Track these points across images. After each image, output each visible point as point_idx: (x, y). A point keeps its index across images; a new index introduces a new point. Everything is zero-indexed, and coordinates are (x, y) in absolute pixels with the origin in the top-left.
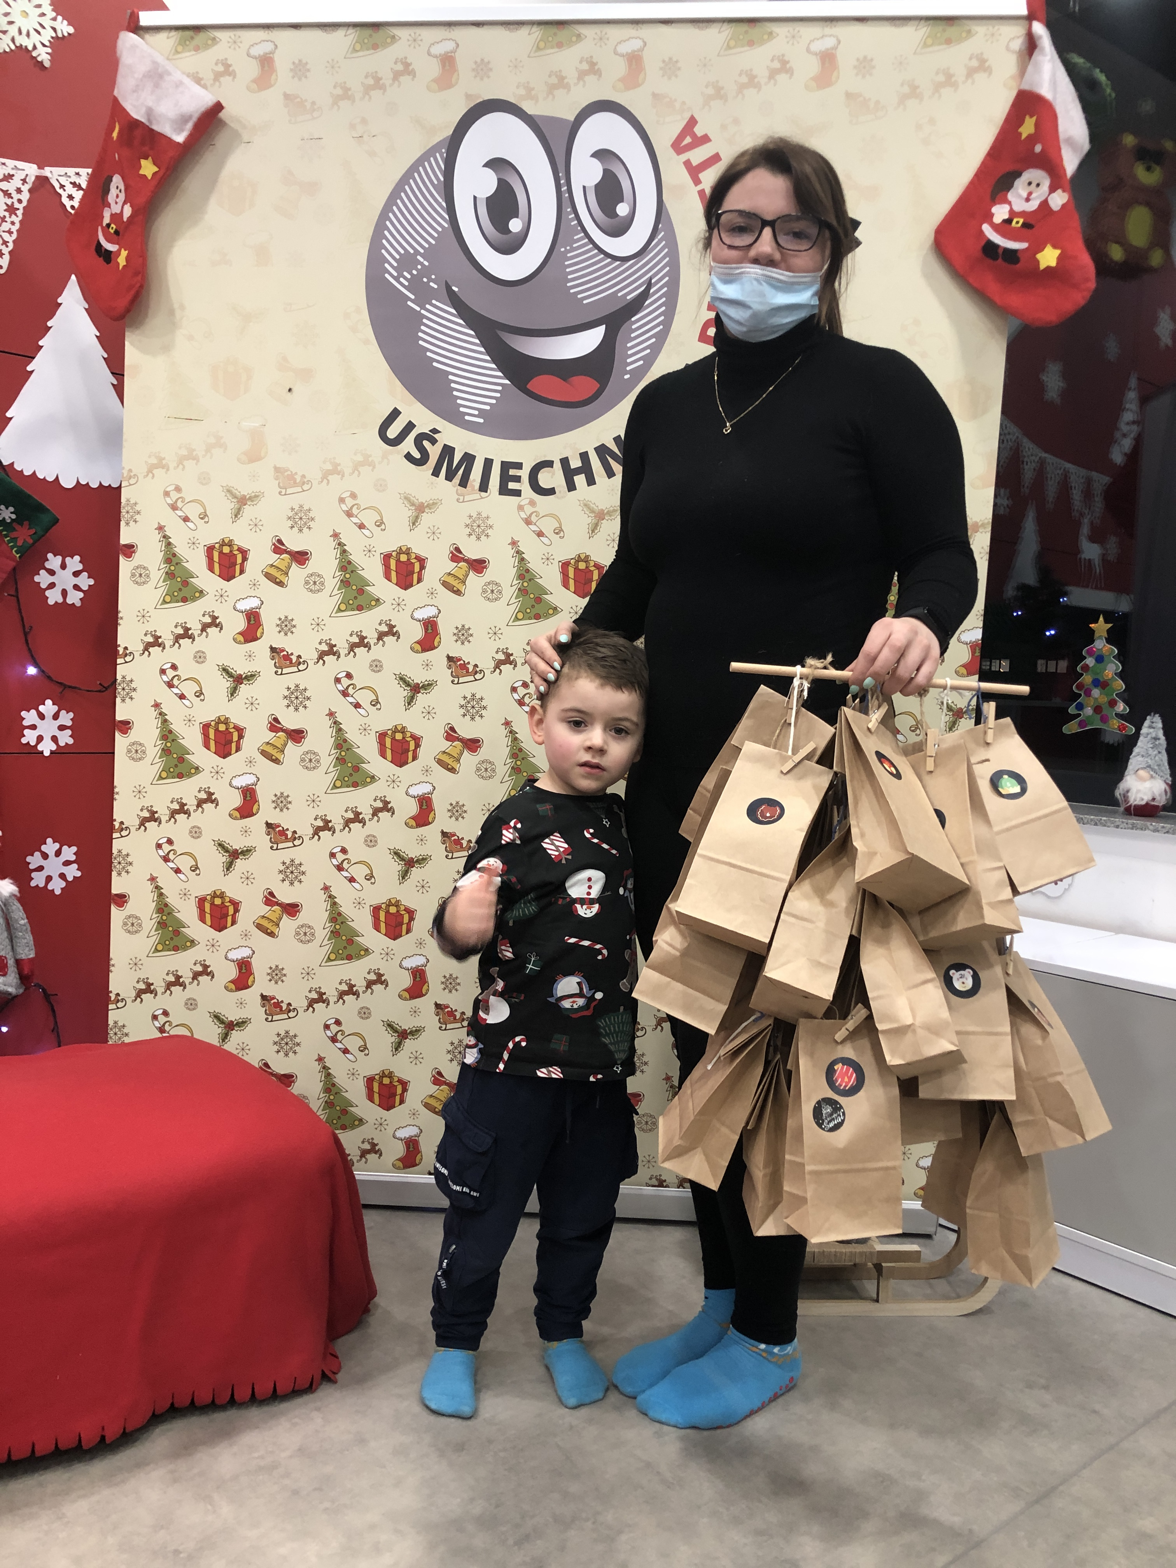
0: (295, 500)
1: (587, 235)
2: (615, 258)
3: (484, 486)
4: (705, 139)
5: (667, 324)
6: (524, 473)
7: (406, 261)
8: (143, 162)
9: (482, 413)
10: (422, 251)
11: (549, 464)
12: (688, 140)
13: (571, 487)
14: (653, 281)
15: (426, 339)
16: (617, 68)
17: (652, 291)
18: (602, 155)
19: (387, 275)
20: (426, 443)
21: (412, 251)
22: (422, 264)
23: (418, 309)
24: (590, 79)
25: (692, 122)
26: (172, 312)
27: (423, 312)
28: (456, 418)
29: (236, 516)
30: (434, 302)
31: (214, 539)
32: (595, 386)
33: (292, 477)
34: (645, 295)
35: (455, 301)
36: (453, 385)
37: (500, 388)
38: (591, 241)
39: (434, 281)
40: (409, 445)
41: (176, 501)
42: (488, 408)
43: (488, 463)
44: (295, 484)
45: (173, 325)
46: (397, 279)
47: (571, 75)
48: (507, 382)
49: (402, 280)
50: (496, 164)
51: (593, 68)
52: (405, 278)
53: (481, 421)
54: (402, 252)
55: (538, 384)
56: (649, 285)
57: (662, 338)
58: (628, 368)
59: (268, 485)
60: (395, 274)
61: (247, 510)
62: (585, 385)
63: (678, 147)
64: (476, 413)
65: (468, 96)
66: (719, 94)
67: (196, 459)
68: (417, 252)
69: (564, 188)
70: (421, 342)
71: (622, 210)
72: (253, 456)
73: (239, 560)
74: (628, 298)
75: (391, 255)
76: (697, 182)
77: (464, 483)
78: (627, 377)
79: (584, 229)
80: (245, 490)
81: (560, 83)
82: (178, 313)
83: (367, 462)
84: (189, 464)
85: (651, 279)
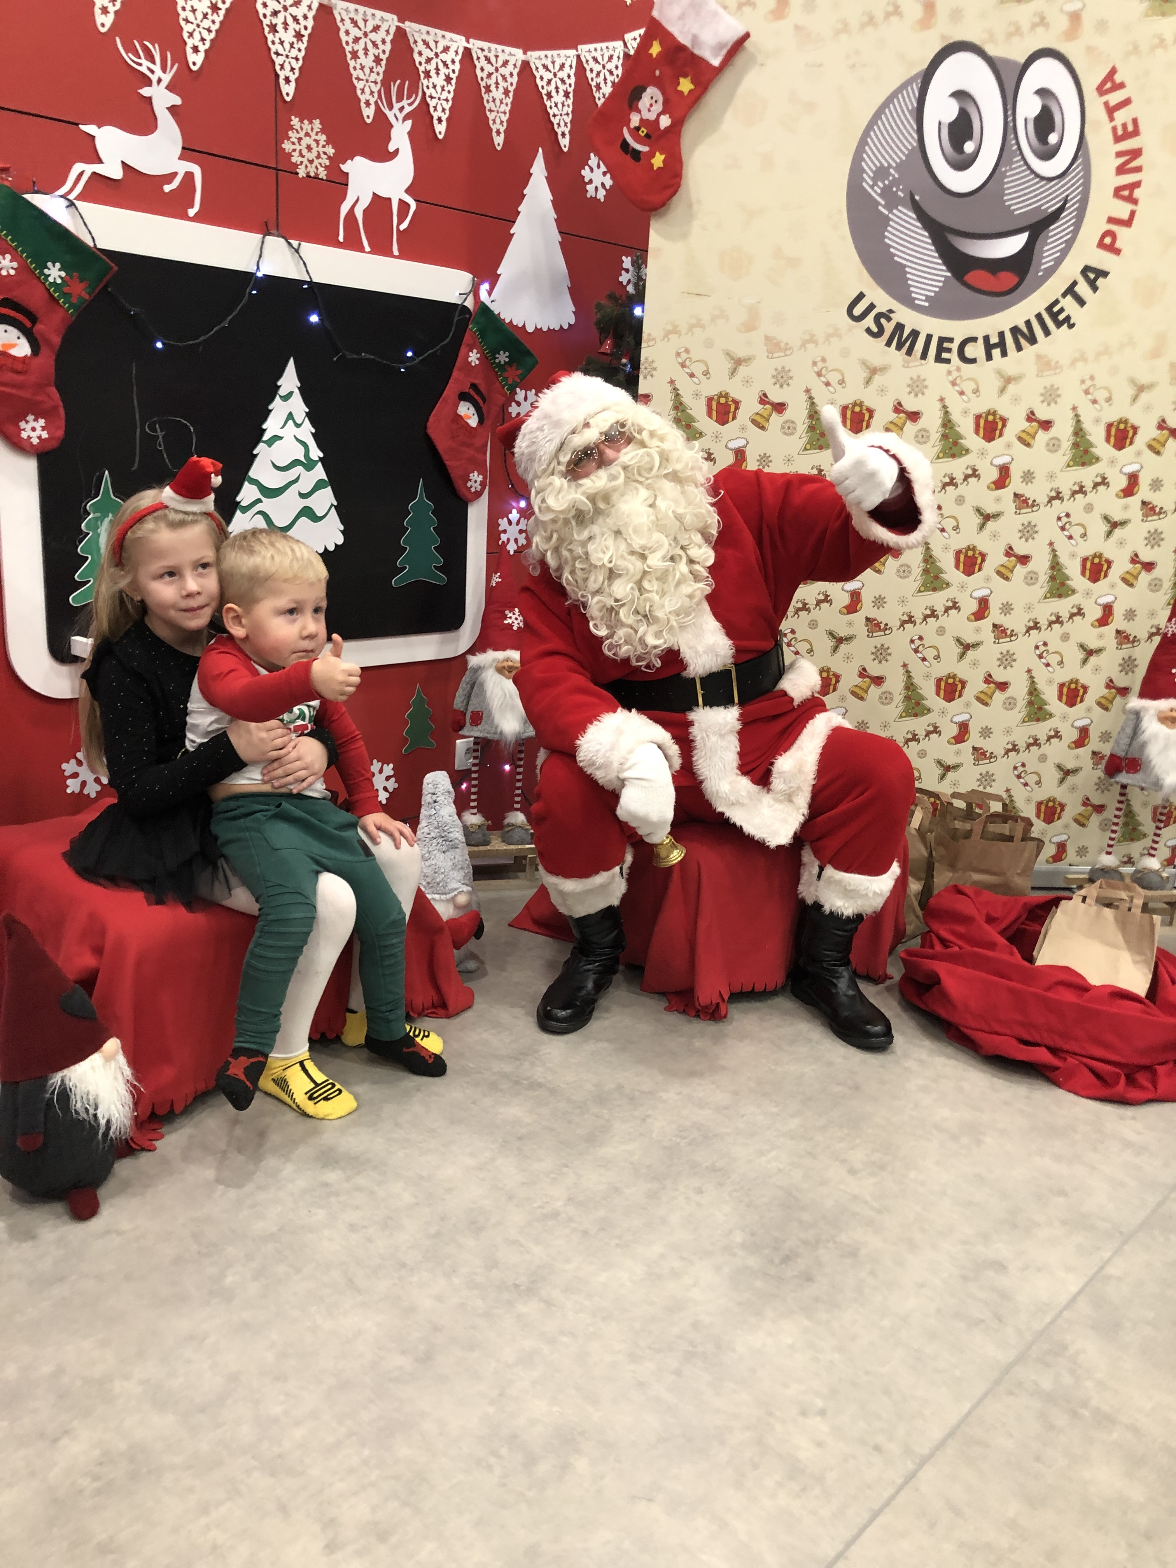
0: (778, 363)
1: (1023, 158)
2: (1043, 178)
3: (924, 356)
4: (1122, 86)
5: (1076, 232)
6: (955, 346)
7: (881, 173)
8: (682, 80)
9: (928, 299)
10: (894, 165)
11: (974, 339)
12: (1109, 85)
13: (989, 357)
14: (1069, 198)
15: (891, 237)
16: (1061, 23)
17: (1067, 205)
18: (1043, 93)
19: (864, 184)
20: (883, 321)
21: (886, 165)
22: (893, 176)
23: (887, 213)
24: (1040, 30)
25: (1113, 71)
26: (690, 206)
27: (890, 215)
28: (907, 300)
29: (732, 374)
30: (900, 208)
31: (713, 392)
32: (1015, 280)
33: (778, 344)
34: (1061, 209)
35: (916, 207)
36: (908, 276)
37: (943, 279)
38: (1026, 163)
39: (902, 191)
40: (869, 322)
41: (685, 361)
42: (933, 294)
43: (929, 337)
44: (780, 350)
45: (690, 216)
46: (872, 187)
47: (1025, 25)
48: (949, 274)
49: (876, 188)
50: (960, 95)
51: (1042, 21)
52: (879, 187)
53: (927, 304)
54: (878, 165)
55: (973, 277)
56: (1066, 201)
57: (1070, 243)
58: (1043, 267)
59: (759, 350)
60: (871, 183)
61: (742, 369)
62: (1008, 278)
63: (1101, 90)
64: (924, 298)
65: (943, 37)
66: (1135, 49)
67: (703, 327)
68: (890, 166)
69: (1010, 119)
70: (886, 240)
71: (1053, 138)
72: (749, 327)
73: (733, 408)
74: (1050, 210)
75: (869, 167)
76: (1112, 119)
77: (909, 352)
78: (1040, 274)
79: (1021, 153)
80: (741, 353)
81: (1016, 31)
82: (695, 207)
83: (836, 333)
84: (697, 331)
85: (1067, 196)
